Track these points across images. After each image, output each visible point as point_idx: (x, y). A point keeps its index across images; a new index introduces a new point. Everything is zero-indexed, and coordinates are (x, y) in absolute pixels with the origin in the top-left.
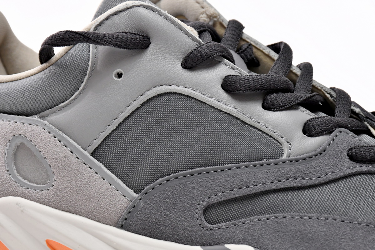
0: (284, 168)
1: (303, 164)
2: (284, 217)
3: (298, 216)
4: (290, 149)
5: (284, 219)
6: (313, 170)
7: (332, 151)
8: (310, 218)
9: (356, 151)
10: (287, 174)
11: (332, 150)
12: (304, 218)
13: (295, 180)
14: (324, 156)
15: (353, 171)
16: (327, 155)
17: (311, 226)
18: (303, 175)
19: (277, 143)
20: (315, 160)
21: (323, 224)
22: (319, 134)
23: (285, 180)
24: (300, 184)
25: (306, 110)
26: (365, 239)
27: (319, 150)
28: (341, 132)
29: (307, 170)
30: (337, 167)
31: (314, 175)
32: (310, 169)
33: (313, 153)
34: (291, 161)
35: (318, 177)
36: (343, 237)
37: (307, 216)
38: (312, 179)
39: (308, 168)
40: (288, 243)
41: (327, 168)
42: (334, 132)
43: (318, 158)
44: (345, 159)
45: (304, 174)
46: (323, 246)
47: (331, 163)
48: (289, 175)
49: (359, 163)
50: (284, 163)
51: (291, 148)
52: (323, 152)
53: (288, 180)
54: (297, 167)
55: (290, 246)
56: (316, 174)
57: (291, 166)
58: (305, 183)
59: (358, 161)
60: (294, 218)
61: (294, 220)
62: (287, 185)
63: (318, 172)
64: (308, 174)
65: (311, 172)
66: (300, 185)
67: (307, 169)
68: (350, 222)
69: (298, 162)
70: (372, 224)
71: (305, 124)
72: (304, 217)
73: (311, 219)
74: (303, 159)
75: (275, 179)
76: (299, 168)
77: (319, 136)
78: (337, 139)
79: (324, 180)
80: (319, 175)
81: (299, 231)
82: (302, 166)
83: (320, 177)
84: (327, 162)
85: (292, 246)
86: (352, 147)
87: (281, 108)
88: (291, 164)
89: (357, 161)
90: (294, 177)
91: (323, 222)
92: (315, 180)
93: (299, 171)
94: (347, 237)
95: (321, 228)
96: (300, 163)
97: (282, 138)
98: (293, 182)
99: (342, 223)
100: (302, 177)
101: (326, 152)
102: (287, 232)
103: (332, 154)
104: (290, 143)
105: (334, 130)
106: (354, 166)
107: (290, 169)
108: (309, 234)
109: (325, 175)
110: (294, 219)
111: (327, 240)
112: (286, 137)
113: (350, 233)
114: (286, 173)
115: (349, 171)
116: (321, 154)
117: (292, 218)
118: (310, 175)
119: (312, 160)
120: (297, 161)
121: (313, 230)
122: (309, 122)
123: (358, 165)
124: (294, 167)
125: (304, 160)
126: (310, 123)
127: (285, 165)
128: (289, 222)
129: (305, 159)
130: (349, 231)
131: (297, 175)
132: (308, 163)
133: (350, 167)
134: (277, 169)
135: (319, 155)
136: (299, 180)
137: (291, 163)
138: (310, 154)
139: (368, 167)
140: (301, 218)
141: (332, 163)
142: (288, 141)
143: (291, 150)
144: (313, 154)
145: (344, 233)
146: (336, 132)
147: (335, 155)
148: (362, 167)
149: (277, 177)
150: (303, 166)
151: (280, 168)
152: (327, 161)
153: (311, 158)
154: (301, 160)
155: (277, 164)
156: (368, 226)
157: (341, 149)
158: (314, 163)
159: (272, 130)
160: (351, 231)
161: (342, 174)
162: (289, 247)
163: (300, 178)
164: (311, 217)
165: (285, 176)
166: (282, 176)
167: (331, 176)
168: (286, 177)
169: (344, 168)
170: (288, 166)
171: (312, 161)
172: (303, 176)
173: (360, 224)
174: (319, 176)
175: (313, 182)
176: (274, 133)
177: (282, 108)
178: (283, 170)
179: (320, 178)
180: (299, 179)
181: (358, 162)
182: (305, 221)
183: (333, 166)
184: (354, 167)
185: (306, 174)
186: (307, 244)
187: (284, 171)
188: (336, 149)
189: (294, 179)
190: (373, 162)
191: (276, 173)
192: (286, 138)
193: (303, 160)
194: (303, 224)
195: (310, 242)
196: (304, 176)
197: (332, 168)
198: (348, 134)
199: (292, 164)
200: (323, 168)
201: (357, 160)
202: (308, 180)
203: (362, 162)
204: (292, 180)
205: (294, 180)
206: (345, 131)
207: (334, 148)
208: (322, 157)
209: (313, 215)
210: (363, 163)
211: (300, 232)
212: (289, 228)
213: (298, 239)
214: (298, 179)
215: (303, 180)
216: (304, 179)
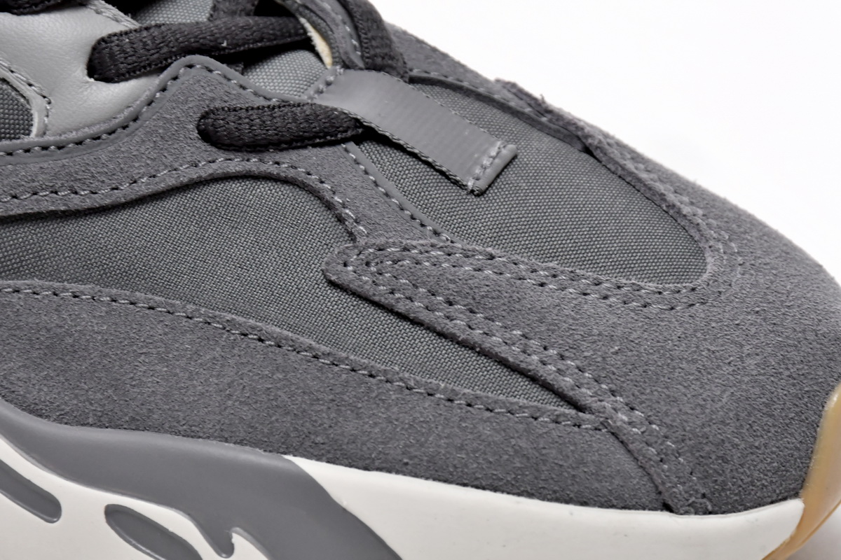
0: (25, 164)
1: (75, 154)
2: (17, 289)
3: (48, 289)
4: (47, 116)
5: (15, 294)
6: (99, 170)
7: (154, 119)
8: (75, 297)
9: (215, 120)
10: (33, 181)
11: (154, 117)
12: (61, 295)
13: (54, 195)
14: (133, 132)
15: (205, 171)
16: (140, 133)
17: (74, 317)
18: (72, 183)
19: (19, 97)
20: (107, 145)
21: (102, 314)
22: (127, 76)
23: (28, 195)
24: (65, 205)
25: (107, 9)
26: (195, 357)
27: (121, 118)
28: (191, 66)
29: (83, 171)
30: (164, 164)
31: (103, 182)
32: (92, 169)
33: (104, 127)
34: (45, 148)
35: (113, 189)
36: (144, 350)
37: (67, 290)
38: (96, 193)
39: (88, 164)
40: (18, 356)
41: (137, 165)
42: (169, 69)
43: (117, 138)
44: (189, 141)
45: (76, 180)
46: (95, 371)
47: (147, 152)
48: (36, 184)
49: (225, 150)
50: (27, 151)
51: (50, 113)
52: (131, 123)
53: (35, 194)
54: (59, 162)
55: (20, 364)
56: (107, 181)
57: (45, 159)
58: (76, 202)
59: (224, 145)
60: (38, 294)
61: (37, 299)
62: (32, 209)
63: (114, 174)
64: (87, 181)
65: (93, 177)
66: (63, 208)
67: (83, 169)
68: (169, 312)
69: (61, 151)
70: (218, 319)
71: (94, 49)
72: (62, 292)
73: (77, 299)
74: (77, 141)
75: (4, 191)
76: (64, 165)
77: (127, 80)
78: (173, 88)
79: (124, 197)
80: (115, 183)
81: (46, 327)
82: (73, 161)
83: (117, 189)
84: (137, 150)
85: (24, 366)
86: (212, 107)
87: (34, 7)
88: (43, 156)
89: (219, 146)
90: (52, 187)
91: (104, 308)
92: (104, 197)
93: (63, 173)
94: (154, 351)
95: (97, 323)
96: (67, 153)
97: (30, 85)
98: (47, 201)
99: (147, 312)
100: (70, 187)
101: (139, 122)
102: (19, 328)
103: (154, 128)
104: (50, 100)
105: (172, 63)
106: (210, 159)
107: (41, 168)
108: (68, 338)
109: (131, 184)
110: (36, 296)
111: (106, 355)
112: (40, 83)
113: (162, 341)
114: (30, 178)
115: (194, 174)
116: (124, 128)
117: (34, 293)
118: (91, 183)
119: (100, 144)
120: (60, 148)
121: (78, 328)
122: (103, 45)
123: (221, 157)
124: (51, 162)
125: (79, 146)
126: (104, 49)
127: (30, 157)
128: (25, 303)
129: (79, 143)
130: (161, 335)
131: (57, 183)
132: (89, 151)
133: (199, 161)
134: (9, 166)
135: (120, 130)
136: (63, 196)
137: (44, 152)
138: (94, 130)
139: (248, 160)
140: (55, 294)
141: (149, 153)
142: (44, 94)
143: (50, 117)
144: (102, 129)
145: (148, 341)
146: (177, 66)
147: (161, 131)
148: (230, 160)
149: (9, 188)
150: (75, 160)
151: (16, 165)
152: (137, 148)
153: (99, 138)
154: (70, 146)
155: (10, 154)
156: (209, 323)
157: (179, 115)
158: (103, 153)
159: (6, 65)
160: (166, 334)
161: (172, 182)
162: (20, 367)
163: (64, 190)
164: (78, 294)
165: (29, 185)
166: (19, 186)
167: (144, 187)
168: (29, 188)
169: (181, 166)
170: (37, 160)
171: (98, 148)
172: (74, 185)
173: (191, 318)
174: (114, 186)
175: (97, 202)
176: (12, 72)
177: (36, 7)
178: (23, 169)
179: (116, 191)
180: (63, 194)
181: (224, 148)
182: (61, 302)
183: (154, 160)
184: (210, 162)
185: (80, 179)
186: (59, 363)
187: (26, 172)
188: (165, 115)
189: (52, 192)
190: (263, 149)
191: (7, 176)
192: (40, 86)
193: (77, 144)
194: (56, 310)
195: (67, 358)
196: (77, 186)
197: (148, 164)
198: (211, 71)
199: (47, 155)
200: (125, 164)
201: (221, 144)
202: (86, 195)
203: (231, 148)
204: (45, 196)
205: (51, 195)
206: (201, 64)
207: (161, 111)
208: (127, 136)
209: (82, 287)
210: (235, 150)
211: (48, 330)
212: (23, 320)
213: (41, 348)
214: (59, 193)
215: (73, 195)
216: (76, 193)
